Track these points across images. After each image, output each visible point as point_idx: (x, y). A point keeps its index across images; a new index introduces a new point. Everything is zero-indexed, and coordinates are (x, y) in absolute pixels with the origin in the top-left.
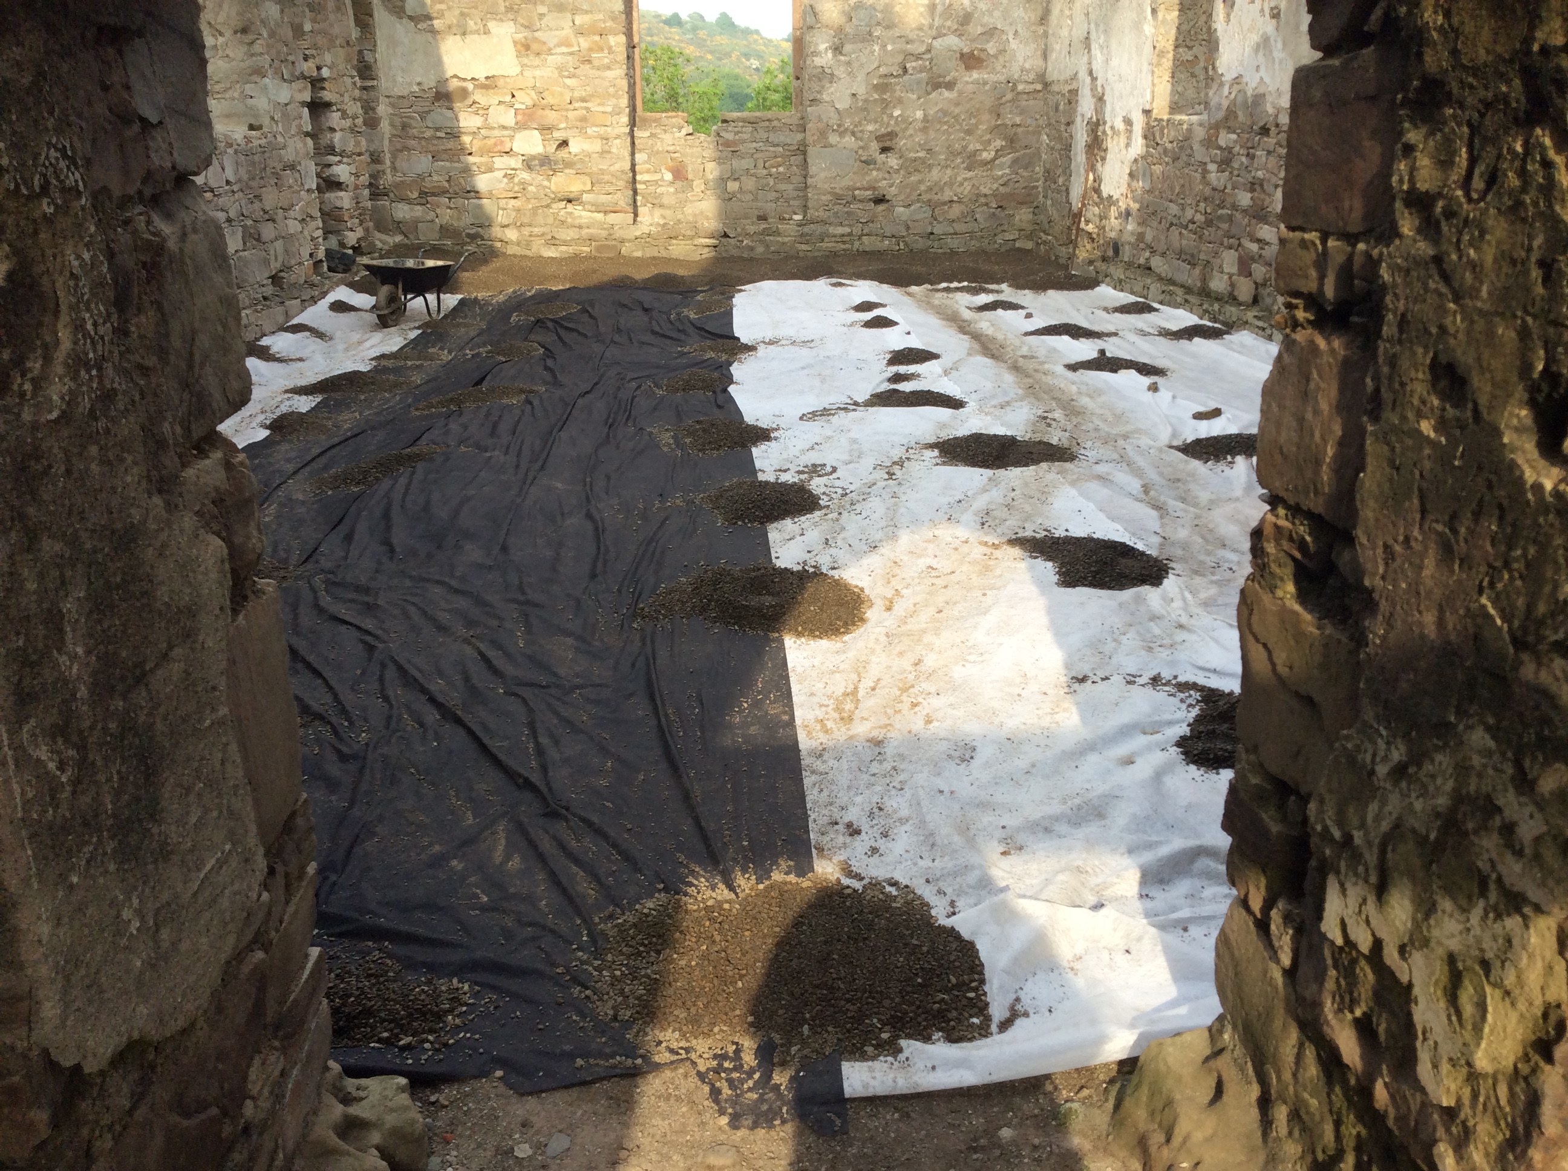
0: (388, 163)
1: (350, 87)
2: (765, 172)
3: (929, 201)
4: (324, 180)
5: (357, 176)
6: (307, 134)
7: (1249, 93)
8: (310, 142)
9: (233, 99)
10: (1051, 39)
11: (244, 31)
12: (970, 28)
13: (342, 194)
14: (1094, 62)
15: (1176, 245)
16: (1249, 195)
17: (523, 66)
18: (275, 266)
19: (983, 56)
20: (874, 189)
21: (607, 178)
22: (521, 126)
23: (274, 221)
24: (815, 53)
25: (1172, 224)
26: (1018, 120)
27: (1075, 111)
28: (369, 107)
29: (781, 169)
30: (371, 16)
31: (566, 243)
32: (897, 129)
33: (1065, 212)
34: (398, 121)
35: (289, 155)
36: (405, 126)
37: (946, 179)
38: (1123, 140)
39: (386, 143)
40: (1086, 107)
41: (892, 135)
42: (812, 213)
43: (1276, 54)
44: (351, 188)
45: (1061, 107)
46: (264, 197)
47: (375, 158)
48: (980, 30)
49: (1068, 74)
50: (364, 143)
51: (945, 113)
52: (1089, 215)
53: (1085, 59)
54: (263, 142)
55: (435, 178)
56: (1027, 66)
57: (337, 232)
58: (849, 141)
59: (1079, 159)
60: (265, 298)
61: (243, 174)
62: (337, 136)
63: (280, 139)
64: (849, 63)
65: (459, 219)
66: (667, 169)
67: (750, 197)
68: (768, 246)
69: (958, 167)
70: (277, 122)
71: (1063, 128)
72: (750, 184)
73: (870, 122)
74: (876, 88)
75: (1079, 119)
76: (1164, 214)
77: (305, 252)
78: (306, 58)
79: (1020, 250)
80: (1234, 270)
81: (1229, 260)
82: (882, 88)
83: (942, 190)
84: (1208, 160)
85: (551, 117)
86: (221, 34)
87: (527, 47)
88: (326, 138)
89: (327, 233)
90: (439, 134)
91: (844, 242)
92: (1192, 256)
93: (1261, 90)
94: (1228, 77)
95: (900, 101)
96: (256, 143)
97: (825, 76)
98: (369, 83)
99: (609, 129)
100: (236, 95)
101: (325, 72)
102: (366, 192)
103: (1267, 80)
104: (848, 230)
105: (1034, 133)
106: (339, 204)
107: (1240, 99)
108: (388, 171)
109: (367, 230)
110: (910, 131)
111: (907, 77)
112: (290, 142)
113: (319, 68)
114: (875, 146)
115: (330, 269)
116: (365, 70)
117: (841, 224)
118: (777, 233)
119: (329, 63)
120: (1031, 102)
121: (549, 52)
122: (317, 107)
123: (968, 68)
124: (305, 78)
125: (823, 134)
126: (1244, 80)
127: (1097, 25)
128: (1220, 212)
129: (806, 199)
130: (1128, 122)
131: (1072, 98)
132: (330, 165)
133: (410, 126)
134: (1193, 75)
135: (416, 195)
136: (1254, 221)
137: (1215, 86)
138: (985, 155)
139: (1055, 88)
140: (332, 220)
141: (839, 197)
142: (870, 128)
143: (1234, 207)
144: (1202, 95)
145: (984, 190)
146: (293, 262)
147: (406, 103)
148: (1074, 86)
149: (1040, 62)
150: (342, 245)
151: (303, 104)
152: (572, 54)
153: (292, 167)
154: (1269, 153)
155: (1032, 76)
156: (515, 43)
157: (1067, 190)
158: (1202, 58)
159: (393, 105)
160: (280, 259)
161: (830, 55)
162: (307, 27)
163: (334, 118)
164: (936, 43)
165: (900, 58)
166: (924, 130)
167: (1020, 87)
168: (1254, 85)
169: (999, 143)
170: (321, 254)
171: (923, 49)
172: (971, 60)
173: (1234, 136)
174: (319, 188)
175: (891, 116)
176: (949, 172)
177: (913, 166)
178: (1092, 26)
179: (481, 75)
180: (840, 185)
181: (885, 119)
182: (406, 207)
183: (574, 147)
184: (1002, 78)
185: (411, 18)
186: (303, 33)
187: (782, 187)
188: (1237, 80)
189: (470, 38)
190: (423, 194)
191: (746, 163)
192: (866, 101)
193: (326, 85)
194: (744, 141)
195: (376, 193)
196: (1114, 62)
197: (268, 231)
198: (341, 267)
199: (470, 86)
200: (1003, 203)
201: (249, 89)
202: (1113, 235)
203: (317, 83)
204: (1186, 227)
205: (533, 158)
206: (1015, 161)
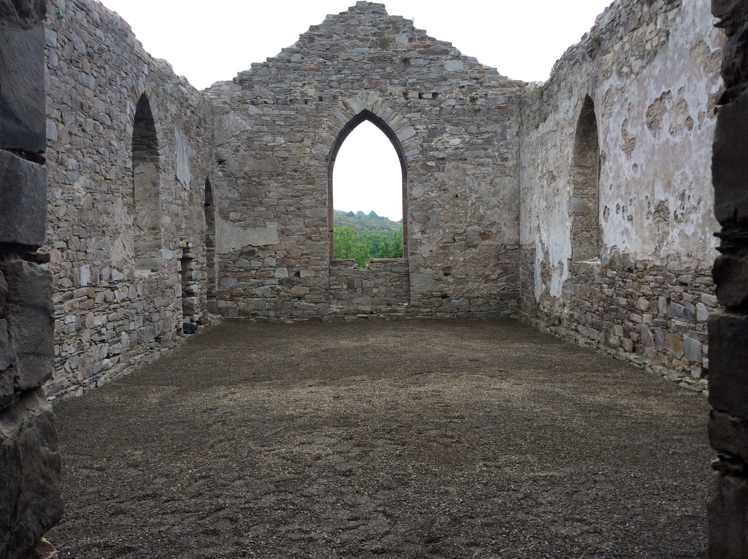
0: (217, 282)
1: (201, 251)
2: (390, 284)
3: (468, 297)
4: (186, 292)
5: (201, 289)
6: (180, 272)
7: (621, 253)
8: (180, 276)
9: (145, 258)
10: (521, 227)
11: (154, 229)
12: (484, 222)
13: (194, 298)
14: (542, 237)
15: (590, 320)
16: (626, 300)
17: (281, 240)
18: (158, 332)
19: (490, 234)
20: (442, 291)
21: (317, 288)
22: (278, 266)
23: (159, 312)
24: (413, 233)
25: (587, 311)
26: (507, 261)
27: (535, 257)
28: (210, 259)
29: (398, 283)
30: (213, 220)
31: (297, 317)
32: (451, 265)
33: (533, 302)
34: (222, 265)
35: (169, 282)
36: (226, 267)
37: (475, 287)
38: (559, 271)
39: (217, 274)
40: (540, 256)
41: (449, 268)
42: (412, 302)
43: (632, 236)
44: (198, 295)
45: (528, 256)
46: (155, 301)
47: (211, 281)
48: (488, 223)
49: (530, 242)
50: (206, 274)
51: (473, 258)
52: (545, 304)
53: (538, 235)
54: (157, 277)
55: (238, 289)
56: (511, 238)
57: (190, 315)
58: (429, 270)
59: (538, 279)
60: (151, 348)
61: (146, 292)
62: (193, 273)
63: (166, 275)
64: (428, 237)
65: (248, 307)
66: (345, 283)
67: (383, 295)
68: (391, 318)
69: (480, 282)
70: (165, 268)
71: (529, 265)
72: (383, 289)
73: (439, 262)
74: (441, 248)
75: (537, 261)
76: (583, 306)
77: (173, 325)
78: (181, 240)
79: (512, 319)
80: (621, 334)
81: (618, 329)
82: (444, 248)
83: (473, 292)
84: (602, 282)
85: (293, 261)
86: (143, 230)
87: (283, 232)
88: (188, 274)
89: (185, 315)
90: (241, 270)
91: (428, 316)
92: (599, 326)
93: (627, 252)
94: (609, 246)
95: (453, 253)
96: (154, 277)
97: (417, 243)
98: (211, 249)
99: (318, 267)
100: (147, 256)
101: (190, 245)
102: (205, 296)
103: (629, 247)
104: (430, 310)
105: (516, 267)
106: (192, 302)
107: (616, 256)
108: (217, 286)
109: (204, 313)
110: (458, 266)
111: (455, 243)
112: (171, 277)
113: (187, 243)
114: (441, 273)
115: (185, 332)
116: (209, 243)
117: (427, 308)
118: (396, 311)
119: (192, 241)
120: (514, 254)
121: (293, 234)
122: (185, 260)
123: (483, 239)
124: (180, 248)
125: (417, 268)
126: (618, 247)
127: (543, 221)
128: (611, 307)
129: (409, 295)
130: (561, 263)
131: (533, 252)
132: (189, 285)
133: (228, 267)
134: (591, 243)
135: (228, 296)
136: (629, 312)
137: (603, 249)
138: (494, 277)
139: (524, 247)
140: (188, 310)
141: (425, 295)
142: (439, 265)
143: (618, 305)
144: (596, 252)
145: (494, 292)
146: (167, 330)
147: (227, 257)
148: (534, 247)
149: (517, 236)
150: (192, 321)
151: (178, 259)
152: (303, 235)
153: (171, 287)
154: (634, 280)
155: (513, 243)
156: (278, 231)
157: (533, 293)
158: (595, 236)
159: (221, 258)
160: (160, 330)
161: (420, 234)
162: (183, 226)
163: (193, 265)
164: (468, 229)
165: (452, 235)
166: (464, 266)
167: (508, 247)
168: (623, 250)
169: (499, 271)
170: (181, 325)
171: (462, 231)
172: (484, 236)
173: (615, 272)
174: (183, 296)
175: (448, 260)
176: (476, 284)
177: (459, 281)
178: (541, 221)
179: (261, 243)
180: (425, 290)
181: (446, 261)
182: (224, 302)
183: (303, 274)
184: (499, 243)
185: (231, 221)
186: (181, 229)
187: (398, 290)
188: (614, 247)
189: (258, 228)
190: (232, 296)
191: (381, 281)
192: (437, 253)
193: (191, 250)
194: (380, 271)
195: (210, 296)
196: (552, 238)
197: (156, 317)
198: (190, 331)
199: (256, 249)
200: (503, 297)
201: (153, 254)
202: (558, 314)
203: (186, 250)
204: (594, 313)
205: (283, 280)
206: (508, 279)
